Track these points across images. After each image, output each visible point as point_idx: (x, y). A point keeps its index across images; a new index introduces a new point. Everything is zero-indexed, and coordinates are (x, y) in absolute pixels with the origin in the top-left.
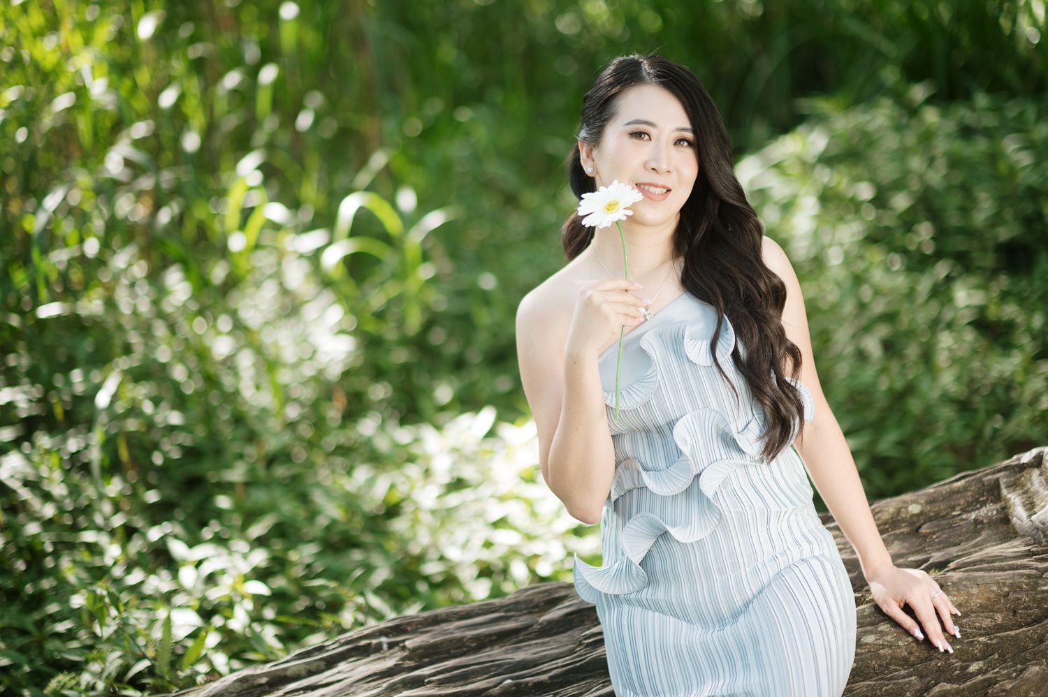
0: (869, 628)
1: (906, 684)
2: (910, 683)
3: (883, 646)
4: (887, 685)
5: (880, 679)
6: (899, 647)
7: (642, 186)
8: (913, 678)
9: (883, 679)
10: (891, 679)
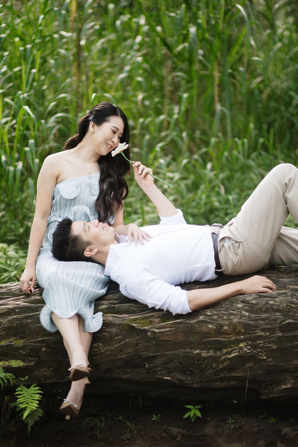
0: (272, 299)
1: (279, 318)
2: (280, 318)
3: (275, 305)
4: (273, 317)
5: (271, 315)
6: (280, 306)
7: (107, 144)
8: (282, 316)
9: (272, 315)
10: (274, 315)
